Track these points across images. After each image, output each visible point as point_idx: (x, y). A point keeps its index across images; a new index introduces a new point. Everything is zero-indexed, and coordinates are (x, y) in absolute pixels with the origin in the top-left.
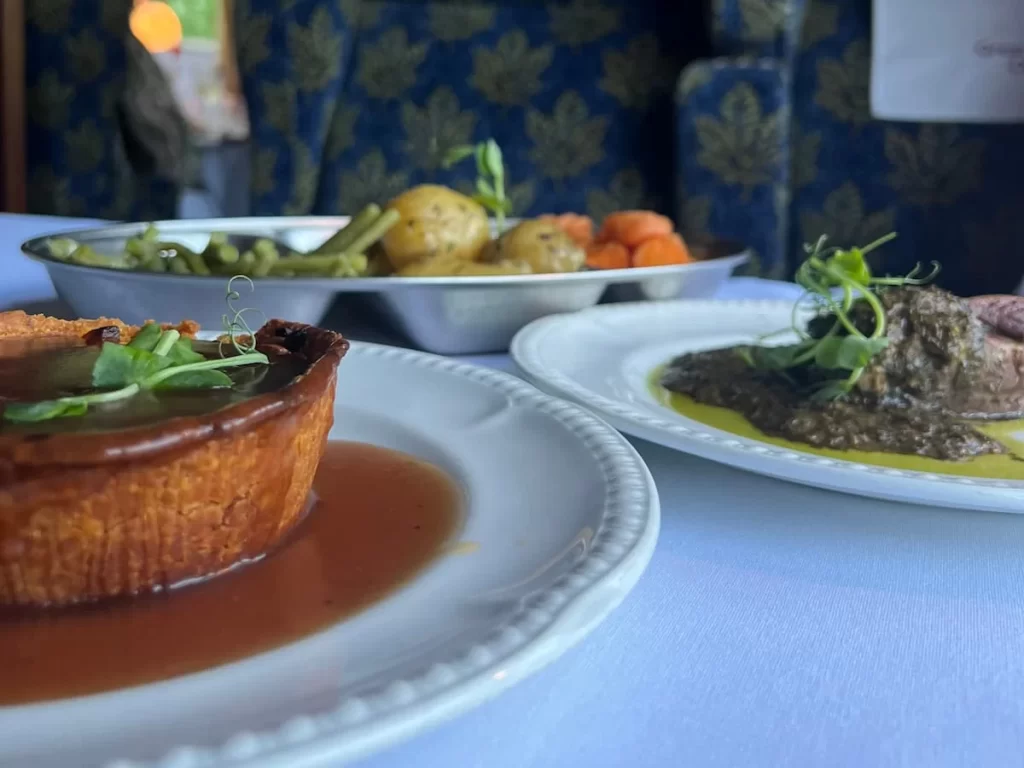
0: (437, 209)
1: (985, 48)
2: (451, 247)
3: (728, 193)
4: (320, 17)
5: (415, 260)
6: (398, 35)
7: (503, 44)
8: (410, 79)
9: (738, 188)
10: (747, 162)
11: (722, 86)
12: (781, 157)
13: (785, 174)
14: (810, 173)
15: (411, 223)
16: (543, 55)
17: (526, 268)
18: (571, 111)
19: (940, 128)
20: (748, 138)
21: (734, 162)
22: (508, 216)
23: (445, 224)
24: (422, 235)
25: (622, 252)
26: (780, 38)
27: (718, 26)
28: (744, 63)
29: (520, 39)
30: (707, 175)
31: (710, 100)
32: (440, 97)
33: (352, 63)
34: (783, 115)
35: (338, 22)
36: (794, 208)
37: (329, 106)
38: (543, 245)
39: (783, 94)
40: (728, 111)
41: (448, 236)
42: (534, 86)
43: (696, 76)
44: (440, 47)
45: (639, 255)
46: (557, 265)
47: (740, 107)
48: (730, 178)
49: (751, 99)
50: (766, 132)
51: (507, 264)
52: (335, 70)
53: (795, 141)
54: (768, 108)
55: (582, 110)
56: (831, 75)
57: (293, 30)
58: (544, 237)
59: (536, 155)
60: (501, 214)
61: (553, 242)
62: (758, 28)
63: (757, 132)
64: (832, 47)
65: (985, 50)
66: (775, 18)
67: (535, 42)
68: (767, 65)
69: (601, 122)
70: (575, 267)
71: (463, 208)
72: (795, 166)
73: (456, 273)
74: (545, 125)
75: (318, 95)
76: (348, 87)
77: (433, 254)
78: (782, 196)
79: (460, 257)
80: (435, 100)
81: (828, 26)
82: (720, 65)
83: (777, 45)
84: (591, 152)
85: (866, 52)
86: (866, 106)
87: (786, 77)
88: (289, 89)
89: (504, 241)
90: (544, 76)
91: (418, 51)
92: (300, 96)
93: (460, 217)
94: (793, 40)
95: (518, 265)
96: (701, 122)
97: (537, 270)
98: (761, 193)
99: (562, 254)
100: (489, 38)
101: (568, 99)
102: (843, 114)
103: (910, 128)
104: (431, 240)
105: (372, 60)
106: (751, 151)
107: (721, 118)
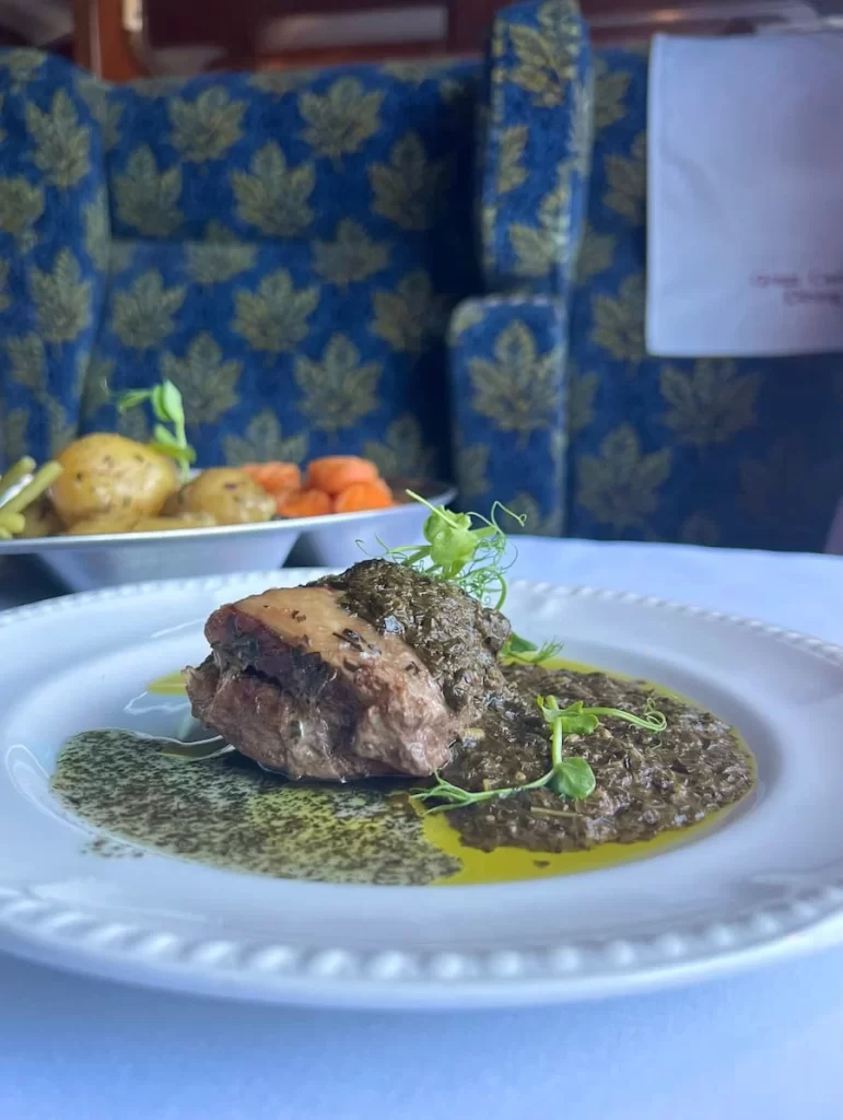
0: (107, 459)
1: (760, 278)
2: (126, 502)
3: (505, 439)
4: (65, 260)
5: (86, 517)
6: (153, 279)
7: (265, 286)
8: (167, 327)
9: (515, 433)
10: (523, 406)
11: (496, 325)
12: (557, 399)
13: (562, 417)
14: (587, 416)
15: (79, 477)
16: (309, 297)
17: (210, 520)
18: (341, 358)
19: (716, 363)
20: (523, 380)
21: (510, 407)
22: (193, 466)
23: (119, 476)
24: (92, 490)
25: (323, 499)
26: (554, 272)
27: (489, 260)
28: (518, 300)
29: (283, 279)
30: (483, 422)
31: (483, 341)
32: (201, 343)
33: (104, 311)
34: (559, 354)
35: (86, 265)
36: (571, 452)
37: (83, 359)
38: (228, 495)
39: (558, 331)
40: (502, 352)
41: (121, 489)
42: (301, 331)
43: (468, 315)
44: (198, 290)
45: (341, 502)
46: (244, 515)
47: (515, 348)
48: (506, 424)
49: (526, 340)
50: (541, 374)
51: (188, 518)
52: (85, 320)
53: (571, 382)
54: (543, 348)
55: (352, 356)
56: (606, 309)
57: (35, 276)
58: (230, 486)
59: (307, 406)
60: (185, 465)
61: (238, 491)
62: (531, 261)
63: (533, 373)
64: (607, 281)
65: (763, 281)
66: (548, 249)
67: (299, 283)
68: (541, 301)
69: (375, 368)
70: (267, 516)
71: (139, 458)
72: (570, 408)
73: (130, 529)
74: (315, 372)
75: (69, 348)
76: (101, 338)
77: (107, 509)
78: (559, 440)
79: (139, 511)
80: (195, 351)
81: (603, 258)
82: (493, 302)
83: (551, 279)
84: (364, 401)
85: (642, 287)
86: (642, 344)
87: (561, 314)
88: (36, 343)
89: (186, 494)
90: (311, 319)
91: (175, 296)
92: (49, 349)
93: (135, 468)
94: (568, 275)
95: (200, 518)
96: (476, 364)
97: (222, 522)
98: (538, 439)
99: (250, 504)
100: (250, 279)
101: (338, 343)
102: (619, 353)
103: (686, 365)
104: (103, 494)
105: (127, 307)
106: (526, 394)
107: (495, 360)
